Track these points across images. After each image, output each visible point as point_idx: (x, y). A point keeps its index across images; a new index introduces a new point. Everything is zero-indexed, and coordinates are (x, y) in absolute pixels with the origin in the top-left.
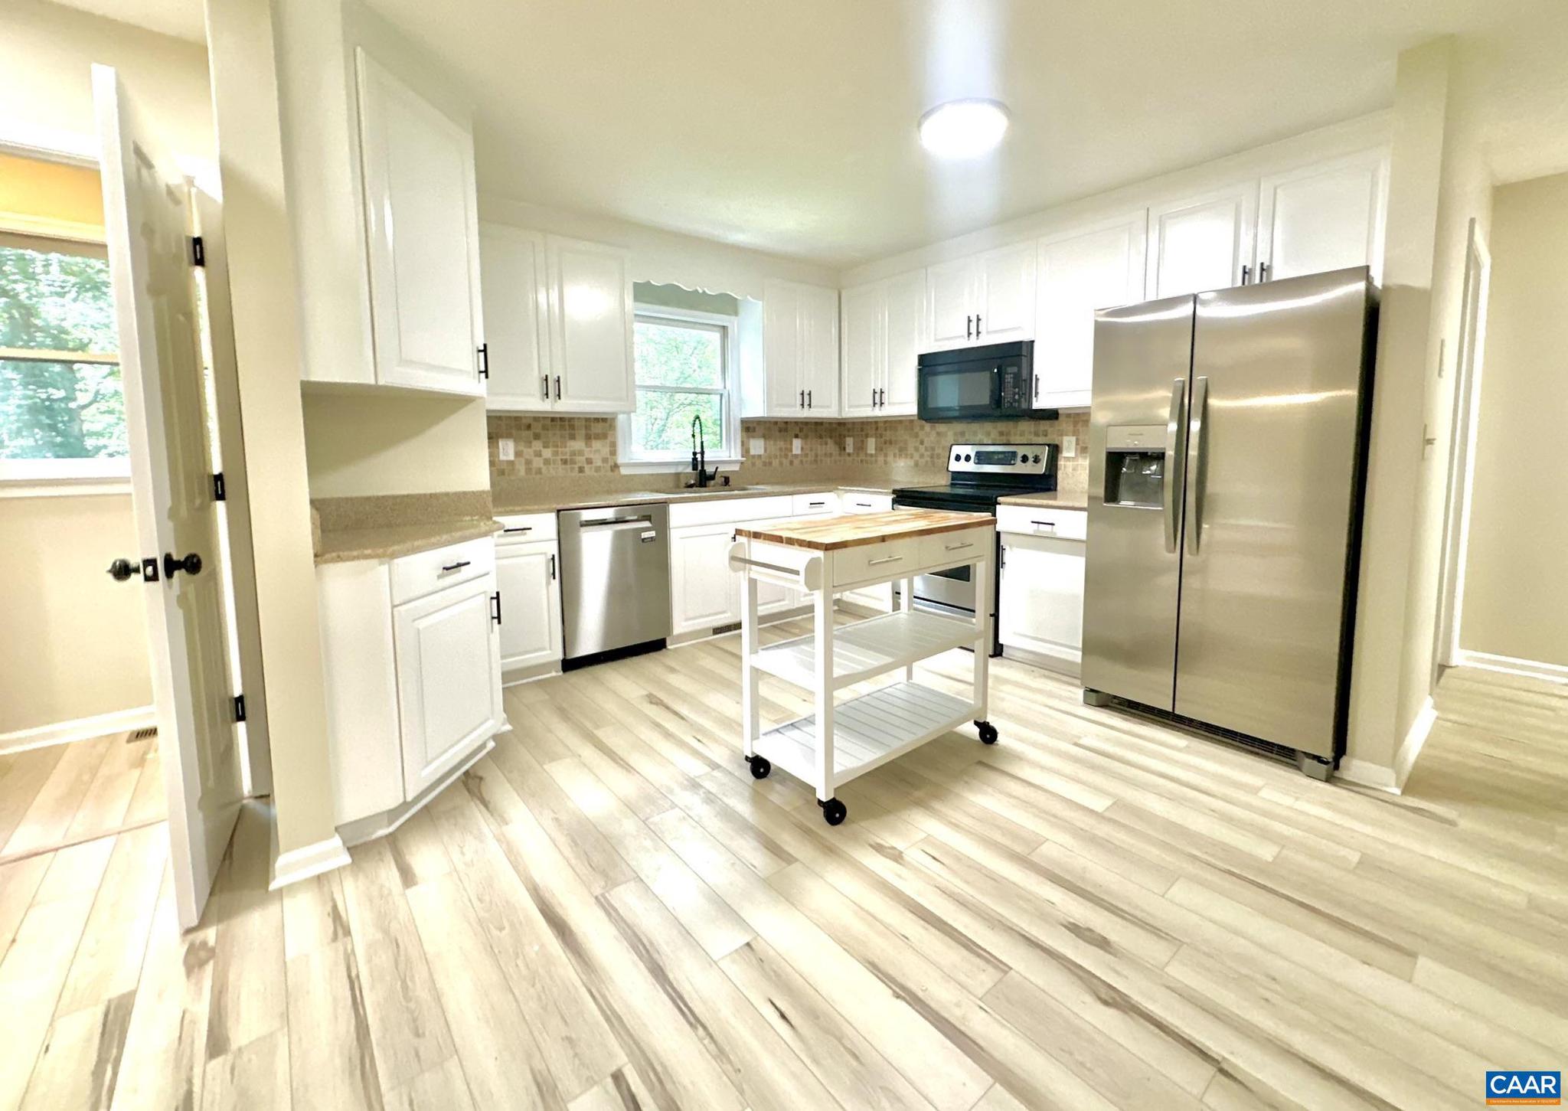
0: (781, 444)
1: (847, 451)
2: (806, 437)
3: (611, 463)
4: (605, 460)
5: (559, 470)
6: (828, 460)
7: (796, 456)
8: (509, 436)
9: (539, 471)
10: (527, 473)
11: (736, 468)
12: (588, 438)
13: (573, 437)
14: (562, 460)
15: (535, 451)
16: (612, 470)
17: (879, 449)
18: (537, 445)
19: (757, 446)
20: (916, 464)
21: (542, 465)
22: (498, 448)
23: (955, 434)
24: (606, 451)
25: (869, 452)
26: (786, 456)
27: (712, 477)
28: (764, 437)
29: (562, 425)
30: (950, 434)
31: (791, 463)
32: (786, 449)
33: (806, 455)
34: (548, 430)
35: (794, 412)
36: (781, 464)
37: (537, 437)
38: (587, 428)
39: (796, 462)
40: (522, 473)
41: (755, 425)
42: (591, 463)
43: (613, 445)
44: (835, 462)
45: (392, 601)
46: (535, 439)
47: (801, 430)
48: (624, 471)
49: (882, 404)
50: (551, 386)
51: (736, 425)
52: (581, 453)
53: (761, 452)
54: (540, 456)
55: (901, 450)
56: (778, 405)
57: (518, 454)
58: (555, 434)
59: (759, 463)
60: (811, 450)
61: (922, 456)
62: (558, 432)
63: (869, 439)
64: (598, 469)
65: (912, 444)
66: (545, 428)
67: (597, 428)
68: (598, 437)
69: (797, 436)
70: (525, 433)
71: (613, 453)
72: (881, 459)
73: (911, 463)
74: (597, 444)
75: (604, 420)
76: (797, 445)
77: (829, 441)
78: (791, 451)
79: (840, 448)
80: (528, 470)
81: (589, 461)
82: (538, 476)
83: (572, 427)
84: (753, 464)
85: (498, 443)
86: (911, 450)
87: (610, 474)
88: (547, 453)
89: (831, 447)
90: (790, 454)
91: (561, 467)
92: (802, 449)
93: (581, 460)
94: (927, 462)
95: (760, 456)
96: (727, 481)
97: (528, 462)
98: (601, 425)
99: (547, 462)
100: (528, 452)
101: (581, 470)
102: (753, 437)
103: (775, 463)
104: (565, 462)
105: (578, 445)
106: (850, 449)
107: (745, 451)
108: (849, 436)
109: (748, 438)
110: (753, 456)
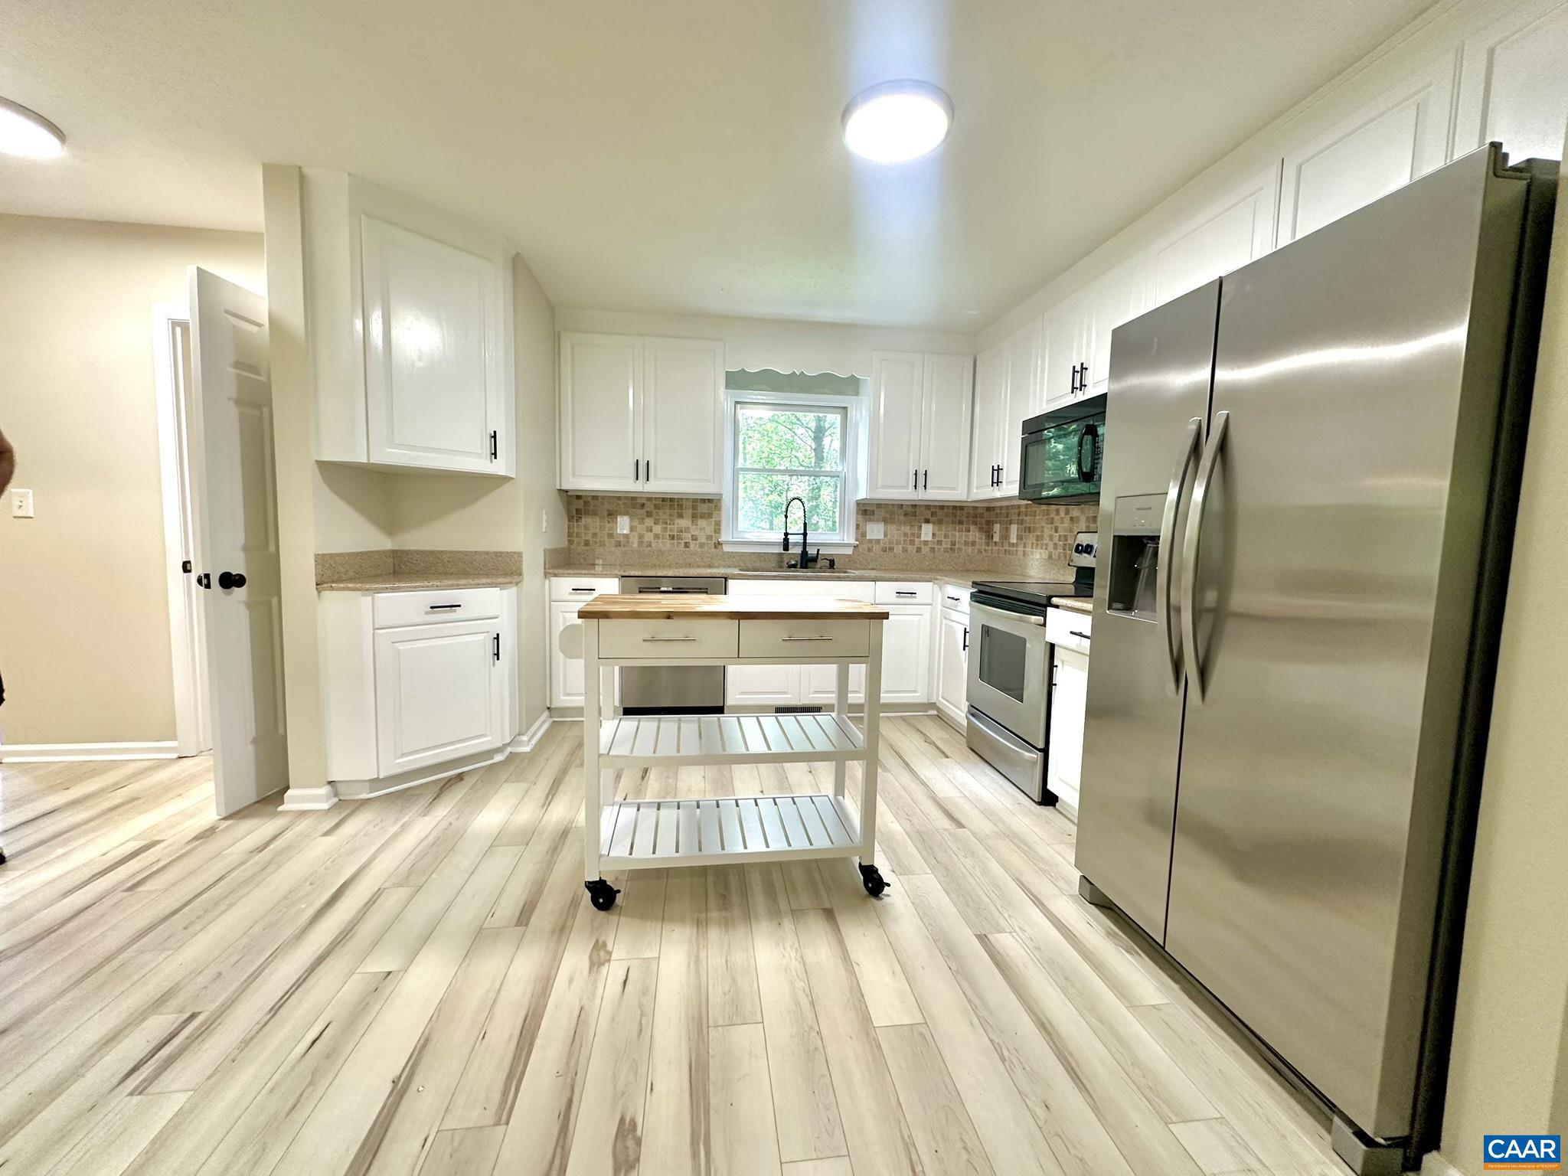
0: (907, 529)
1: (994, 540)
2: (940, 522)
3: (714, 540)
4: (709, 538)
5: (668, 544)
6: (970, 549)
7: (926, 543)
8: (626, 513)
9: (649, 545)
10: (639, 546)
11: (849, 551)
12: (694, 517)
13: (681, 516)
14: (670, 535)
15: (647, 527)
16: (716, 547)
17: (1020, 538)
18: (649, 522)
19: (876, 531)
20: (1050, 557)
21: (652, 539)
22: (617, 523)
23: (1088, 519)
24: (710, 530)
25: (1011, 541)
26: (912, 542)
27: (815, 559)
28: (885, 521)
29: (670, 505)
30: (1083, 519)
31: (919, 550)
32: (913, 535)
33: (939, 542)
34: (659, 509)
35: (907, 493)
36: (905, 550)
37: (649, 514)
38: (694, 508)
39: (925, 549)
40: (636, 545)
41: (874, 508)
42: (696, 539)
43: (718, 524)
44: (980, 552)
45: (374, 625)
46: (647, 516)
47: (933, 514)
48: (726, 548)
49: (998, 482)
50: (642, 470)
51: (852, 507)
52: (687, 530)
53: (881, 536)
54: (651, 531)
55: (1038, 538)
56: (883, 487)
57: (632, 529)
58: (664, 513)
59: (876, 548)
60: (946, 536)
61: (1055, 546)
62: (668, 512)
63: (1012, 525)
64: (702, 545)
65: (1048, 531)
66: (656, 507)
67: (703, 508)
68: (703, 516)
69: (927, 521)
70: (640, 511)
71: (718, 531)
72: (1021, 548)
73: (1045, 555)
74: (702, 523)
75: (710, 501)
76: (927, 532)
77: (972, 528)
78: (919, 536)
79: (989, 536)
80: (641, 543)
81: (695, 538)
82: (649, 548)
83: (680, 507)
84: (870, 550)
85: (617, 518)
86: (1046, 541)
87: (713, 550)
88: (657, 529)
89: (974, 534)
90: (917, 541)
91: (668, 542)
92: (934, 535)
93: (686, 537)
94: (1060, 553)
95: (878, 541)
96: (832, 563)
97: (641, 536)
98: (705, 506)
99: (657, 536)
100: (641, 528)
101: (687, 545)
102: (870, 520)
103: (898, 549)
104: (673, 537)
105: (684, 523)
106: (996, 538)
107: (861, 534)
108: (996, 523)
109: (866, 521)
110: (870, 541)
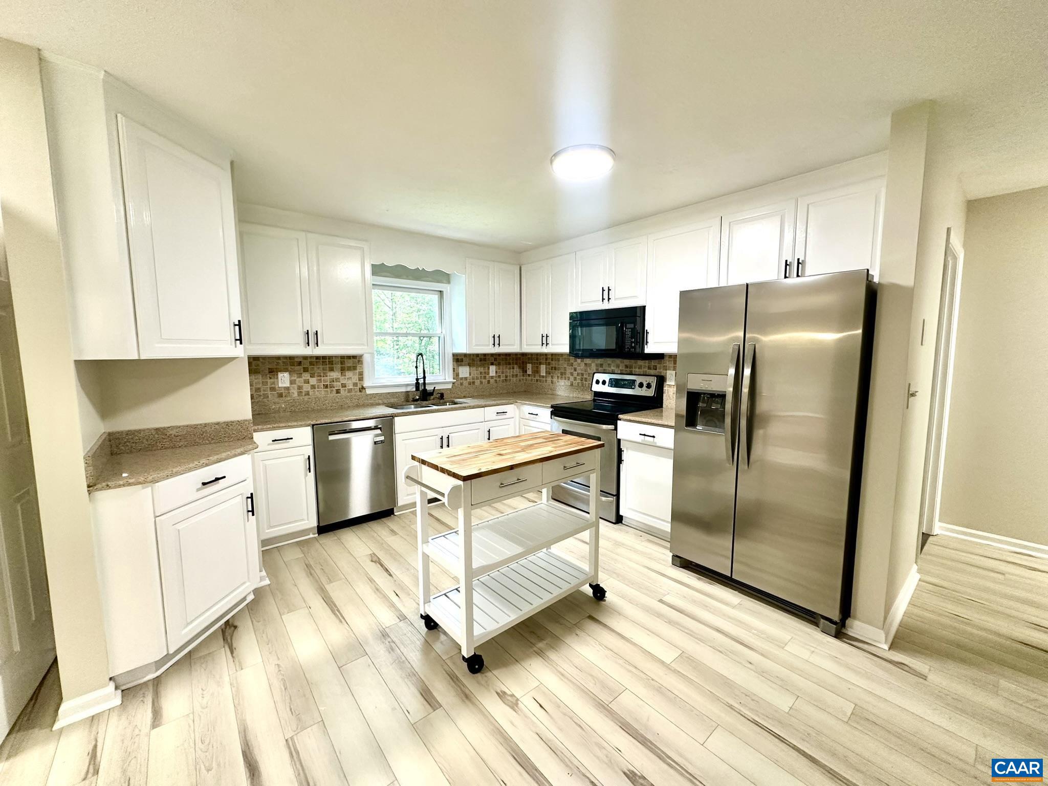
0: (481, 369)
1: (528, 373)
2: (499, 364)
3: (359, 386)
4: (355, 384)
5: (321, 393)
6: (515, 379)
7: (492, 377)
8: (286, 370)
9: (307, 394)
10: (299, 395)
11: (450, 386)
12: (343, 370)
13: (332, 370)
14: (324, 385)
15: (305, 380)
16: (360, 391)
17: (548, 373)
18: (306, 376)
19: (464, 371)
20: (572, 385)
21: (309, 389)
22: (277, 378)
23: (597, 365)
24: (355, 379)
25: (541, 374)
26: (485, 378)
27: (431, 394)
28: (469, 365)
29: (326, 362)
30: (593, 365)
31: (489, 382)
32: (485, 373)
33: (499, 376)
34: (314, 365)
35: (489, 349)
36: (481, 383)
37: (306, 370)
38: (342, 363)
39: (492, 381)
40: (296, 395)
41: (463, 357)
42: (345, 387)
43: (361, 374)
44: (520, 380)
45: (154, 513)
46: (304, 371)
47: (495, 359)
48: (368, 392)
49: (547, 344)
50: (311, 337)
51: (449, 359)
52: (337, 380)
53: (468, 375)
54: (308, 383)
55: (562, 374)
56: (477, 345)
57: (292, 382)
58: (319, 368)
59: (465, 383)
60: (503, 373)
61: (575, 379)
62: (321, 366)
63: (542, 366)
64: (350, 391)
65: (569, 370)
66: (311, 363)
67: (349, 363)
68: (349, 369)
69: (492, 364)
70: (297, 368)
71: (361, 379)
72: (549, 379)
73: (568, 383)
74: (349, 374)
75: (354, 357)
76: (493, 370)
77: (515, 366)
78: (489, 374)
79: (524, 371)
80: (300, 393)
81: (344, 386)
82: (307, 397)
83: (331, 363)
84: (462, 384)
85: (277, 375)
86: (568, 375)
87: (359, 393)
88: (313, 381)
89: (517, 370)
90: (487, 376)
91: (323, 391)
92: (496, 372)
93: (337, 385)
94: (578, 383)
95: (466, 378)
96: (442, 396)
97: (300, 388)
98: (351, 361)
99: (313, 387)
100: (300, 381)
101: (338, 392)
102: (461, 365)
103: (477, 382)
104: (326, 386)
105: (335, 375)
106: (529, 372)
107: (456, 375)
108: (529, 363)
109: (458, 366)
110: (462, 379)
